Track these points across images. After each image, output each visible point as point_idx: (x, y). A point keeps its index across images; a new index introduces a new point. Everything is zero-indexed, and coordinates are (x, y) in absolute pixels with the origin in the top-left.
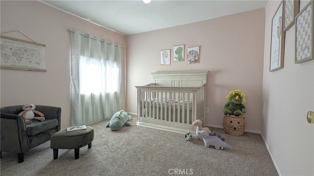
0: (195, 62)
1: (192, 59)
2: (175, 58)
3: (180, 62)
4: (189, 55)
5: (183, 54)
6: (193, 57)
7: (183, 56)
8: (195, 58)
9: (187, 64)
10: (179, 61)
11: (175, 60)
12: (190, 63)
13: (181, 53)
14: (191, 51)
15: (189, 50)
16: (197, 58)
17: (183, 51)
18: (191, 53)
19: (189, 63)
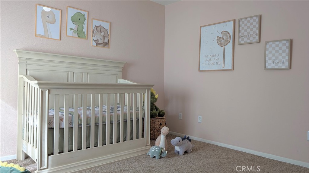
0: (104, 46)
1: (99, 39)
2: (71, 29)
3: (80, 39)
4: (95, 32)
5: (85, 26)
6: (102, 37)
7: (85, 30)
8: (104, 39)
9: (92, 46)
10: (79, 37)
11: (70, 33)
12: (97, 45)
13: (83, 24)
14: (98, 27)
15: (96, 23)
16: (106, 41)
17: (86, 22)
18: (99, 29)
19: (94, 44)
